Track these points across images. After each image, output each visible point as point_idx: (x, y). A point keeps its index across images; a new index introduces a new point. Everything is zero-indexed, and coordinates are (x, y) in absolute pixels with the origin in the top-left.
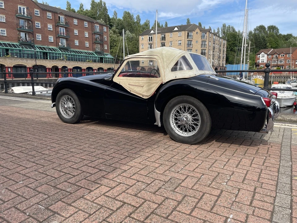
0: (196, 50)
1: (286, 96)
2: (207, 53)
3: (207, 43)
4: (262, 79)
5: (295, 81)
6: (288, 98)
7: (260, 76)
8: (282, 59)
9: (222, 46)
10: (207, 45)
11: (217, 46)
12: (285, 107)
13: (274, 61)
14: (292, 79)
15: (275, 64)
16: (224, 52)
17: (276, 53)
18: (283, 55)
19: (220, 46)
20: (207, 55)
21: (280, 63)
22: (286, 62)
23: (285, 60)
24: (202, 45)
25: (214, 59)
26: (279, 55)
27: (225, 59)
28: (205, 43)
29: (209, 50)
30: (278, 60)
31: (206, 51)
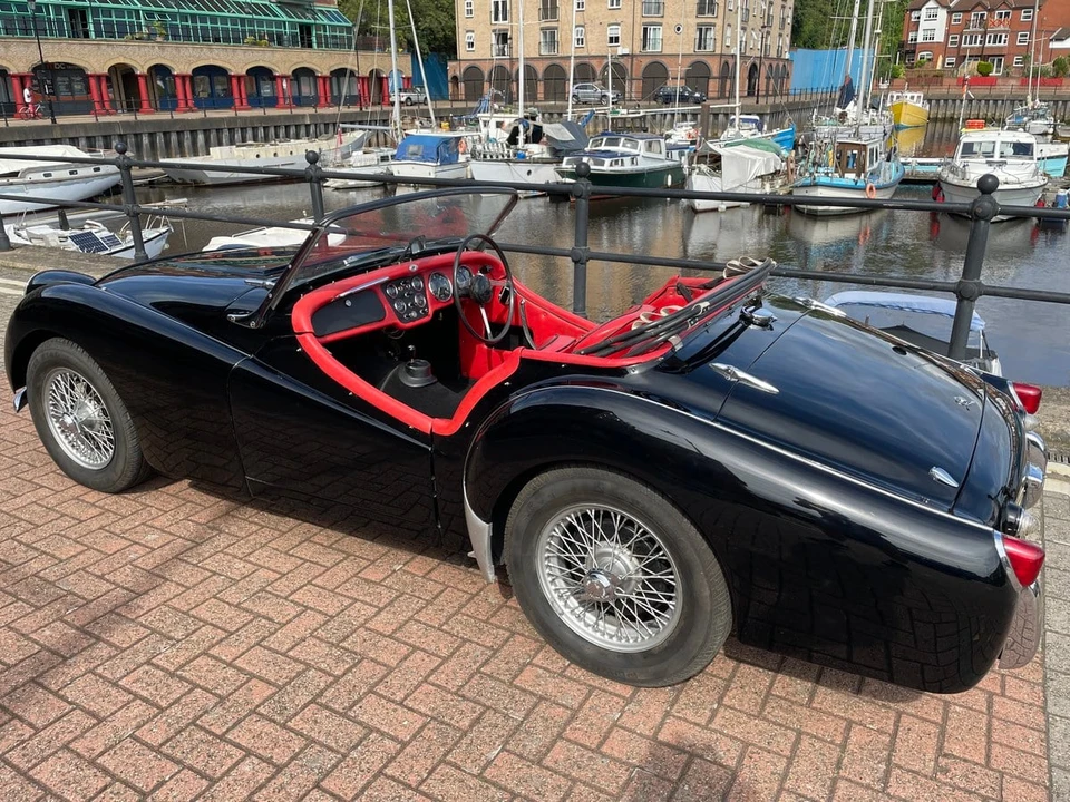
1: (1010, 179)
2: (721, 5)
4: (920, 105)
5: (1041, 112)
6: (1017, 187)
7: (916, 95)
8: (1002, 28)
12: (1002, 221)
13: (971, 37)
14: (1030, 104)
15: (973, 48)
17: (979, 4)
18: (1007, 14)
20: (721, 10)
21: (991, 44)
22: (1013, 39)
23: (1013, 33)
25: (749, 29)
26: (991, 11)
27: (788, 29)
30: (984, 34)
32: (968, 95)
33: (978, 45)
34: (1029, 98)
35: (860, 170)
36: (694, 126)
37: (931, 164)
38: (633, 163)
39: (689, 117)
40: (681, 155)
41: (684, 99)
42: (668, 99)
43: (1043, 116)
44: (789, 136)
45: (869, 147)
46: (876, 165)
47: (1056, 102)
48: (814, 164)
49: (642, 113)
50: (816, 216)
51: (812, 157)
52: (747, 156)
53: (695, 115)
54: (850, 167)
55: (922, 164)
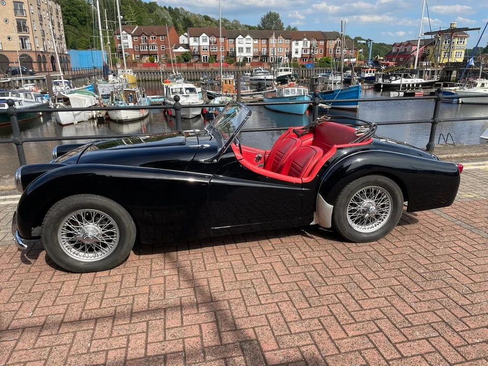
0: (6, 21)
2: (30, 27)
3: (25, 7)
4: (132, 74)
5: (179, 77)
7: (129, 70)
8: (154, 43)
9: (54, 15)
10: (27, 11)
11: (46, 15)
13: (143, 47)
14: (175, 73)
15: (145, 51)
16: (59, 27)
17: (143, 33)
18: (155, 38)
19: (51, 14)
20: (31, 30)
21: (152, 50)
22: (159, 48)
23: (159, 46)
24: (15, 10)
25: (46, 39)
26: (148, 36)
28: (21, 6)
29: (32, 22)
30: (148, 46)
31: (28, 24)
32: (162, 70)
33: (147, 50)
34: (173, 71)
35: (135, 102)
36: (34, 86)
37: (156, 98)
38: (20, 104)
39: (29, 81)
40: (42, 99)
41: (24, 73)
42: (15, 73)
43: (181, 78)
44: (91, 89)
45: (136, 92)
46: (140, 99)
47: (184, 73)
48: (116, 100)
49: (9, 80)
50: (123, 122)
51: (114, 97)
52: (81, 98)
53: (32, 81)
54: (130, 100)
55: (153, 98)
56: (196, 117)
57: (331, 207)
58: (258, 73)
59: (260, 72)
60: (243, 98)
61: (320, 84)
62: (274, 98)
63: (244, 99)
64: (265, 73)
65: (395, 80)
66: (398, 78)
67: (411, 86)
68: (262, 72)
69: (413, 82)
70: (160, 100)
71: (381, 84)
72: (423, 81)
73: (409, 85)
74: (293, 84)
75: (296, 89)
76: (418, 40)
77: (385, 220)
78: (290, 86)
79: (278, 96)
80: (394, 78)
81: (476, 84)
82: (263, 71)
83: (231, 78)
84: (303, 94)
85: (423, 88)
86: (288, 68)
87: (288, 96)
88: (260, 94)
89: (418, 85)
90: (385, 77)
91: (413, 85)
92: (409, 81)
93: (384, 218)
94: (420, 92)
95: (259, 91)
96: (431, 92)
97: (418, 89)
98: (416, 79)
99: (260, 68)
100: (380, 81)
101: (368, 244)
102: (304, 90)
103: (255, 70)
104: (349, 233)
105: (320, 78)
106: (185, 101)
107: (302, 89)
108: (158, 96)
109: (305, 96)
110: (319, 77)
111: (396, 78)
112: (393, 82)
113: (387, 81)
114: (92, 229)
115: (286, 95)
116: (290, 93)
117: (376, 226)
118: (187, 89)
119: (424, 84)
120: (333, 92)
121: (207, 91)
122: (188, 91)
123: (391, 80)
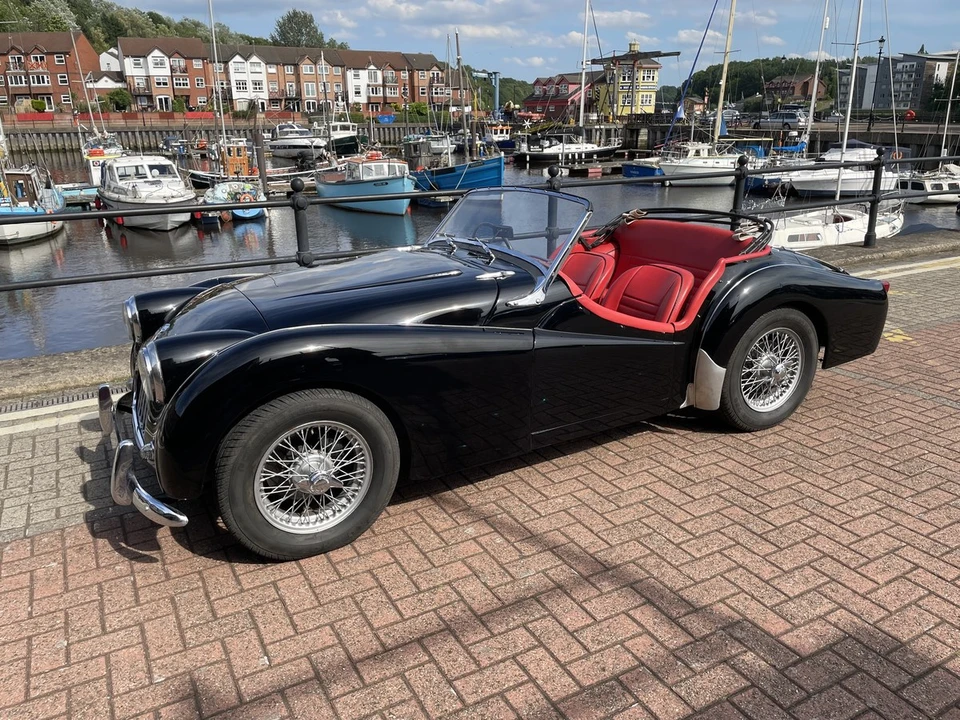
1: (174, 194)
5: (110, 142)
8: (41, 70)
12: (176, 228)
13: (15, 77)
14: (98, 135)
15: (21, 87)
17: (13, 48)
18: (42, 58)
21: (36, 84)
22: (54, 80)
23: (53, 75)
26: (27, 55)
30: (27, 76)
33: (24, 84)
34: (95, 130)
37: (73, 189)
43: (114, 145)
45: (32, 177)
46: (41, 192)
47: (119, 133)
50: (7, 245)
54: (20, 196)
55: (66, 189)
56: (180, 226)
57: (722, 370)
58: (287, 133)
59: (291, 132)
60: (272, 183)
61: (423, 154)
62: (342, 183)
63: (274, 187)
64: (302, 133)
65: (549, 147)
66: (554, 142)
67: (577, 157)
68: (297, 132)
69: (579, 151)
70: (83, 193)
71: (525, 155)
72: (595, 148)
73: (573, 156)
74: (378, 155)
75: (385, 165)
76: (581, 74)
77: (792, 386)
78: (371, 159)
79: (350, 179)
80: (547, 143)
81: (687, 152)
82: (297, 129)
83: (241, 144)
84: (398, 174)
85: (601, 161)
86: (349, 123)
87: (370, 178)
88: (306, 175)
89: (589, 155)
90: (533, 140)
91: (580, 155)
92: (573, 149)
93: (790, 382)
94: (596, 169)
95: (301, 168)
96: (613, 169)
97: (592, 162)
98: (585, 145)
99: (290, 123)
100: (524, 148)
101: (770, 431)
102: (400, 166)
103: (281, 128)
104: (744, 416)
105: (422, 143)
106: (155, 194)
107: (396, 165)
108: (77, 185)
109: (406, 179)
110: (421, 140)
111: (551, 143)
112: (547, 151)
113: (535, 149)
114: (315, 464)
115: (366, 178)
116: (374, 173)
117: (778, 398)
118: (152, 167)
119: (600, 154)
120: (452, 170)
121: (191, 171)
122: (156, 172)
123: (542, 147)
